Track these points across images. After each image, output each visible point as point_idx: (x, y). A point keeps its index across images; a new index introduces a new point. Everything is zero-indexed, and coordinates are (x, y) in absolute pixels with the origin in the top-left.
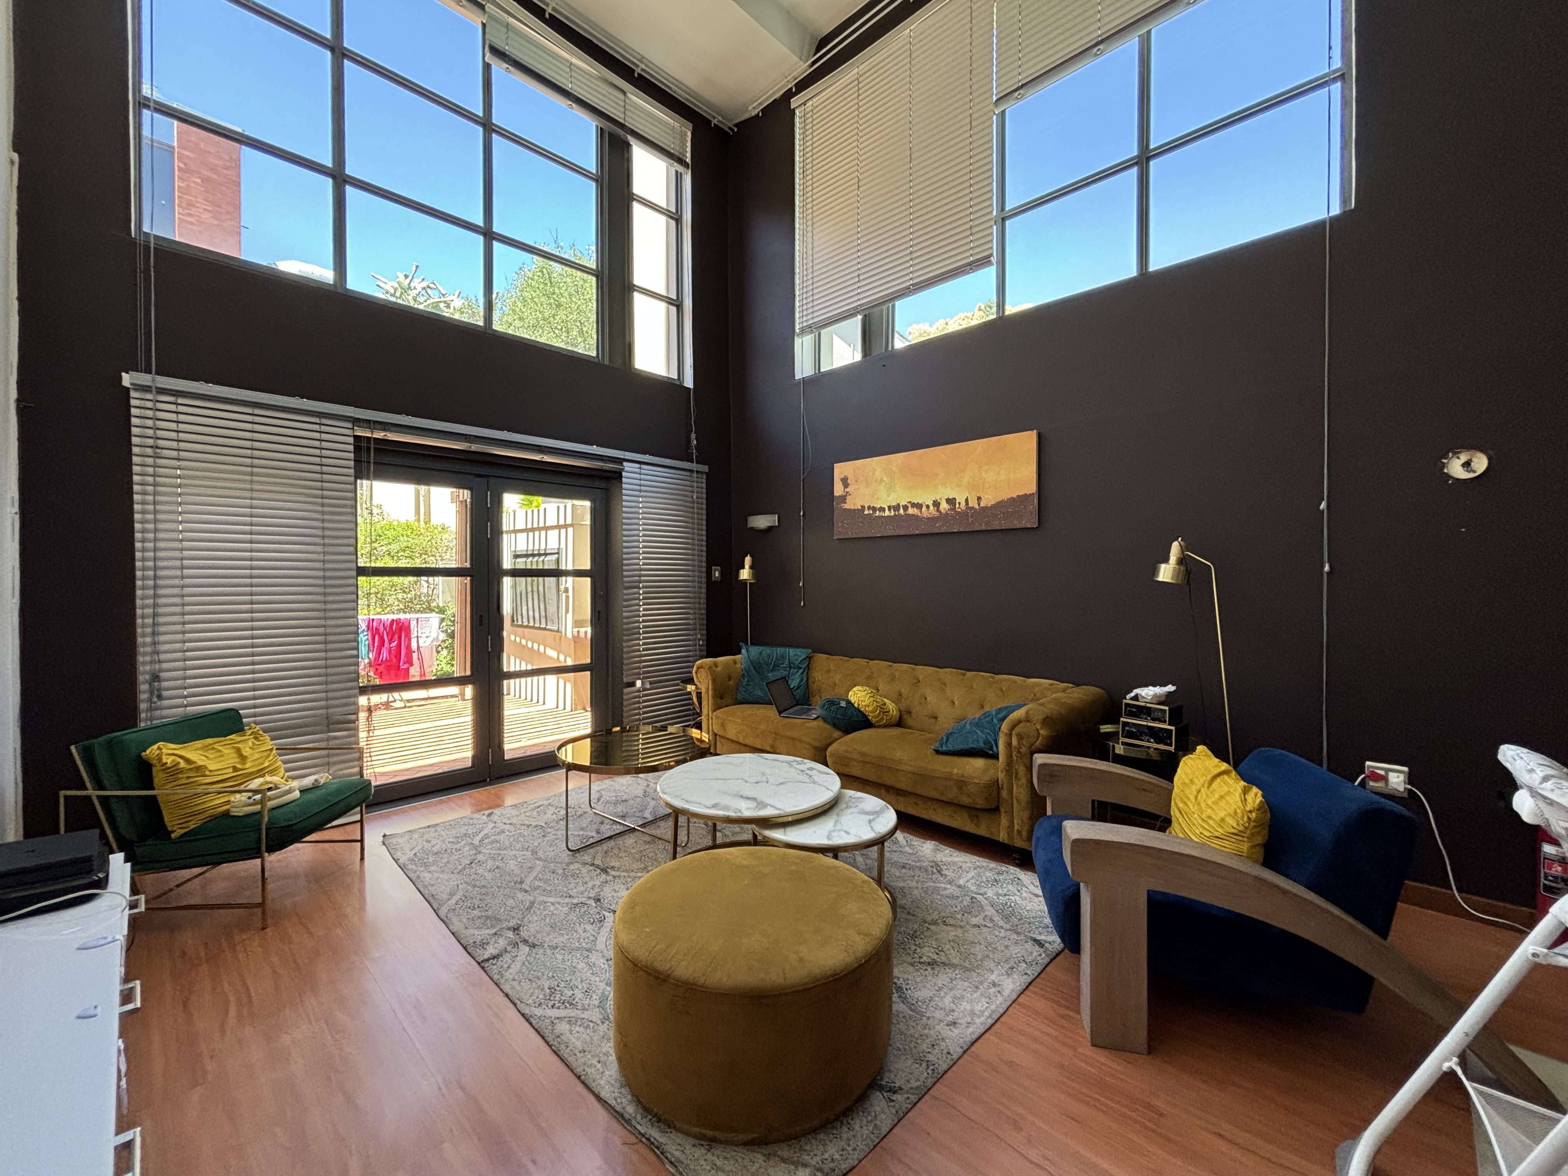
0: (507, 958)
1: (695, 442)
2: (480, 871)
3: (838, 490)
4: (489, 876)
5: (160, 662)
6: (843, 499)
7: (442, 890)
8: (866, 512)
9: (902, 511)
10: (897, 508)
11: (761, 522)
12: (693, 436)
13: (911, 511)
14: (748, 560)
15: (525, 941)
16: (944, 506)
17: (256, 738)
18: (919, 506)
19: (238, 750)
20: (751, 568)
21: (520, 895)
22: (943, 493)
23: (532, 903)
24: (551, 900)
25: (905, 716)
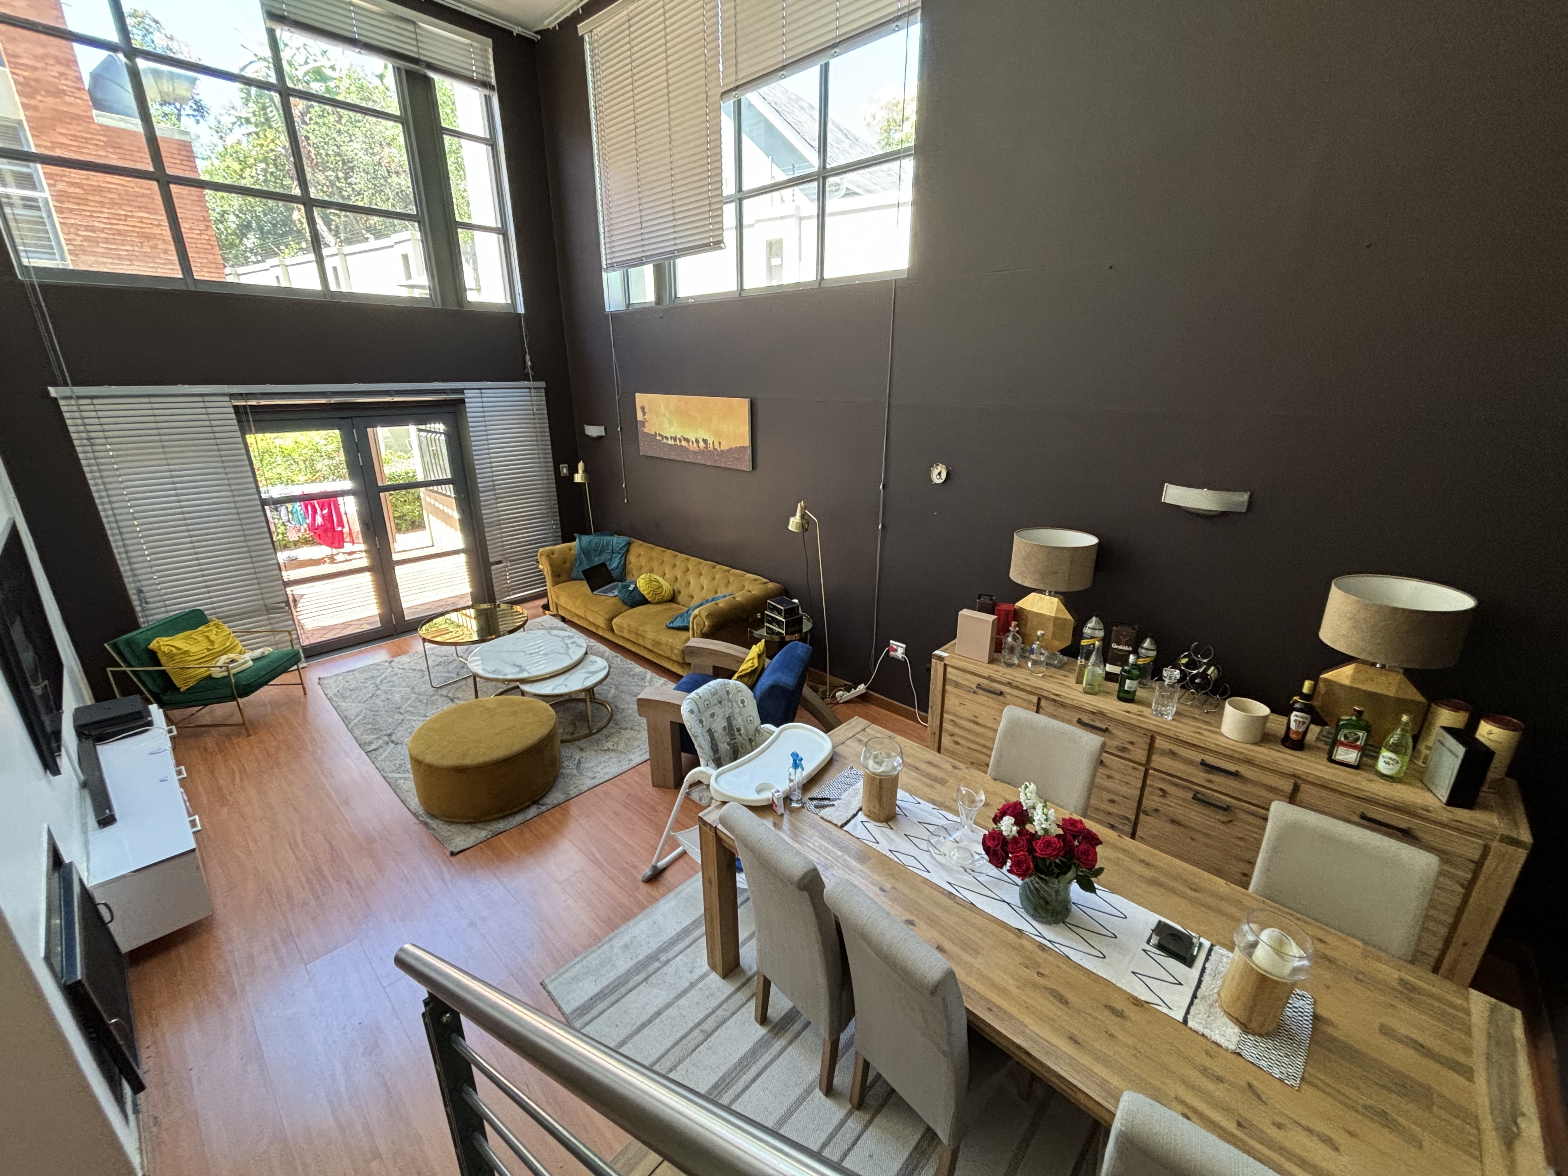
0: (381, 750)
1: (529, 363)
2: (376, 702)
3: (640, 416)
4: (381, 704)
5: (139, 581)
6: (643, 423)
7: (351, 714)
8: (658, 438)
9: (678, 442)
10: (675, 439)
11: (593, 431)
12: (528, 357)
13: (684, 443)
14: (581, 465)
15: (393, 742)
16: (702, 444)
17: (217, 628)
18: (687, 440)
19: (207, 637)
20: (584, 472)
21: (397, 716)
22: (702, 434)
23: (403, 720)
24: (414, 718)
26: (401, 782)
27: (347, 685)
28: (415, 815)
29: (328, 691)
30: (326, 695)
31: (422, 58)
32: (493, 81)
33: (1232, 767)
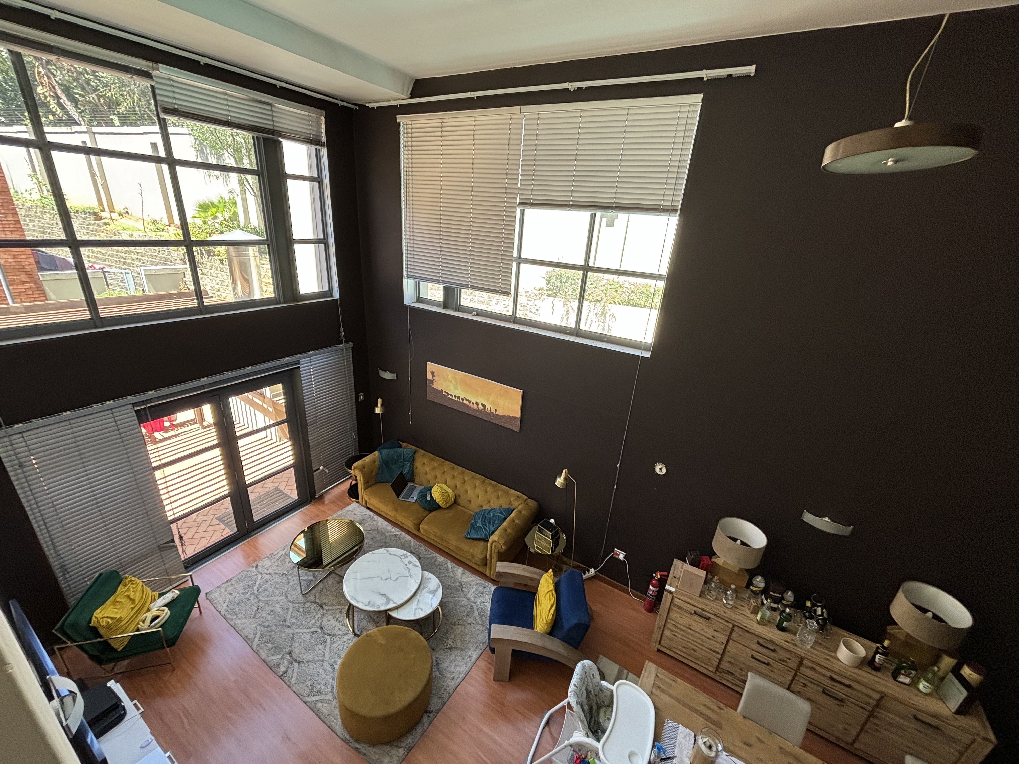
0: (290, 672)
1: (343, 333)
2: (264, 615)
3: (429, 376)
4: (269, 618)
6: (432, 382)
7: (249, 632)
8: (444, 393)
9: (461, 400)
10: (459, 398)
11: (387, 375)
12: (342, 329)
13: (465, 402)
14: (380, 401)
15: (295, 661)
16: (480, 407)
17: (132, 584)
18: (469, 402)
19: (128, 597)
20: (382, 405)
21: (287, 630)
22: (481, 401)
23: (293, 634)
24: (301, 631)
25: (458, 497)
26: (319, 705)
27: (231, 598)
28: (345, 740)
29: (219, 608)
30: (220, 612)
31: (276, 128)
32: (324, 139)
33: (848, 682)
